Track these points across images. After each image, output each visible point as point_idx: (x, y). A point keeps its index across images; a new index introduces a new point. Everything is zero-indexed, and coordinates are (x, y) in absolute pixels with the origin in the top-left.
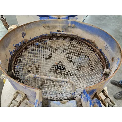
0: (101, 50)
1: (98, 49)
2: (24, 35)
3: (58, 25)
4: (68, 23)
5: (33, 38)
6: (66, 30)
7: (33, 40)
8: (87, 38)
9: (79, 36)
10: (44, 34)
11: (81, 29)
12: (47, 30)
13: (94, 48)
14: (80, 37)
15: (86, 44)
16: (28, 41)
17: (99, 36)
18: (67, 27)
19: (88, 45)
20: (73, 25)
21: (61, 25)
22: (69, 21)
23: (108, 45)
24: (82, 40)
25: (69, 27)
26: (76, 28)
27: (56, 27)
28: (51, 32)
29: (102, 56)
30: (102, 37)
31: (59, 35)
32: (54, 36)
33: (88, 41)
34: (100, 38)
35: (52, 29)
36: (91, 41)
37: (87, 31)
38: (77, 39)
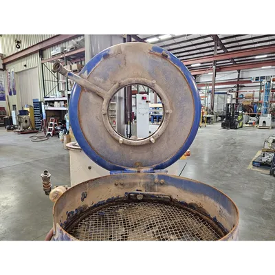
0: (215, 218)
1: (211, 219)
2: (84, 197)
3: (138, 181)
4: (154, 179)
5: (95, 202)
6: (151, 189)
7: (95, 206)
8: (188, 201)
9: (174, 198)
10: (115, 197)
11: (175, 186)
12: (120, 190)
13: (205, 217)
14: (176, 200)
15: (190, 211)
16: (87, 208)
17: (205, 195)
18: (153, 184)
19: (193, 213)
20: (162, 181)
21: (142, 181)
22: (156, 174)
23: (222, 207)
24: (180, 205)
25: (155, 183)
26: (168, 185)
27: (135, 184)
28: (126, 193)
29: (219, 230)
30: (210, 196)
31: (140, 198)
32: (131, 200)
33: (191, 206)
34: (207, 198)
35: (127, 188)
36: (195, 204)
37: (185, 189)
38: (172, 203)
